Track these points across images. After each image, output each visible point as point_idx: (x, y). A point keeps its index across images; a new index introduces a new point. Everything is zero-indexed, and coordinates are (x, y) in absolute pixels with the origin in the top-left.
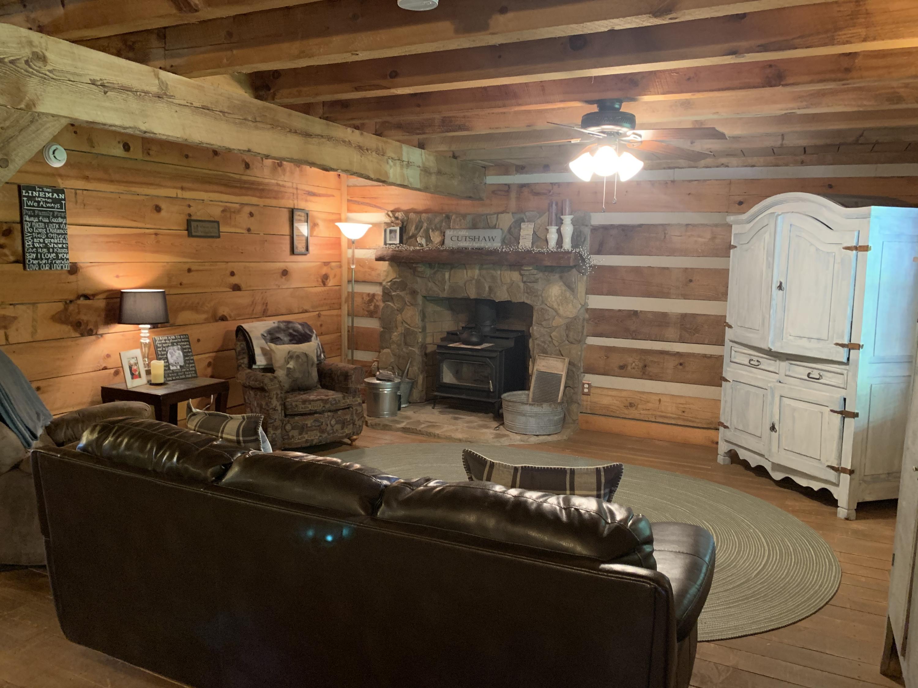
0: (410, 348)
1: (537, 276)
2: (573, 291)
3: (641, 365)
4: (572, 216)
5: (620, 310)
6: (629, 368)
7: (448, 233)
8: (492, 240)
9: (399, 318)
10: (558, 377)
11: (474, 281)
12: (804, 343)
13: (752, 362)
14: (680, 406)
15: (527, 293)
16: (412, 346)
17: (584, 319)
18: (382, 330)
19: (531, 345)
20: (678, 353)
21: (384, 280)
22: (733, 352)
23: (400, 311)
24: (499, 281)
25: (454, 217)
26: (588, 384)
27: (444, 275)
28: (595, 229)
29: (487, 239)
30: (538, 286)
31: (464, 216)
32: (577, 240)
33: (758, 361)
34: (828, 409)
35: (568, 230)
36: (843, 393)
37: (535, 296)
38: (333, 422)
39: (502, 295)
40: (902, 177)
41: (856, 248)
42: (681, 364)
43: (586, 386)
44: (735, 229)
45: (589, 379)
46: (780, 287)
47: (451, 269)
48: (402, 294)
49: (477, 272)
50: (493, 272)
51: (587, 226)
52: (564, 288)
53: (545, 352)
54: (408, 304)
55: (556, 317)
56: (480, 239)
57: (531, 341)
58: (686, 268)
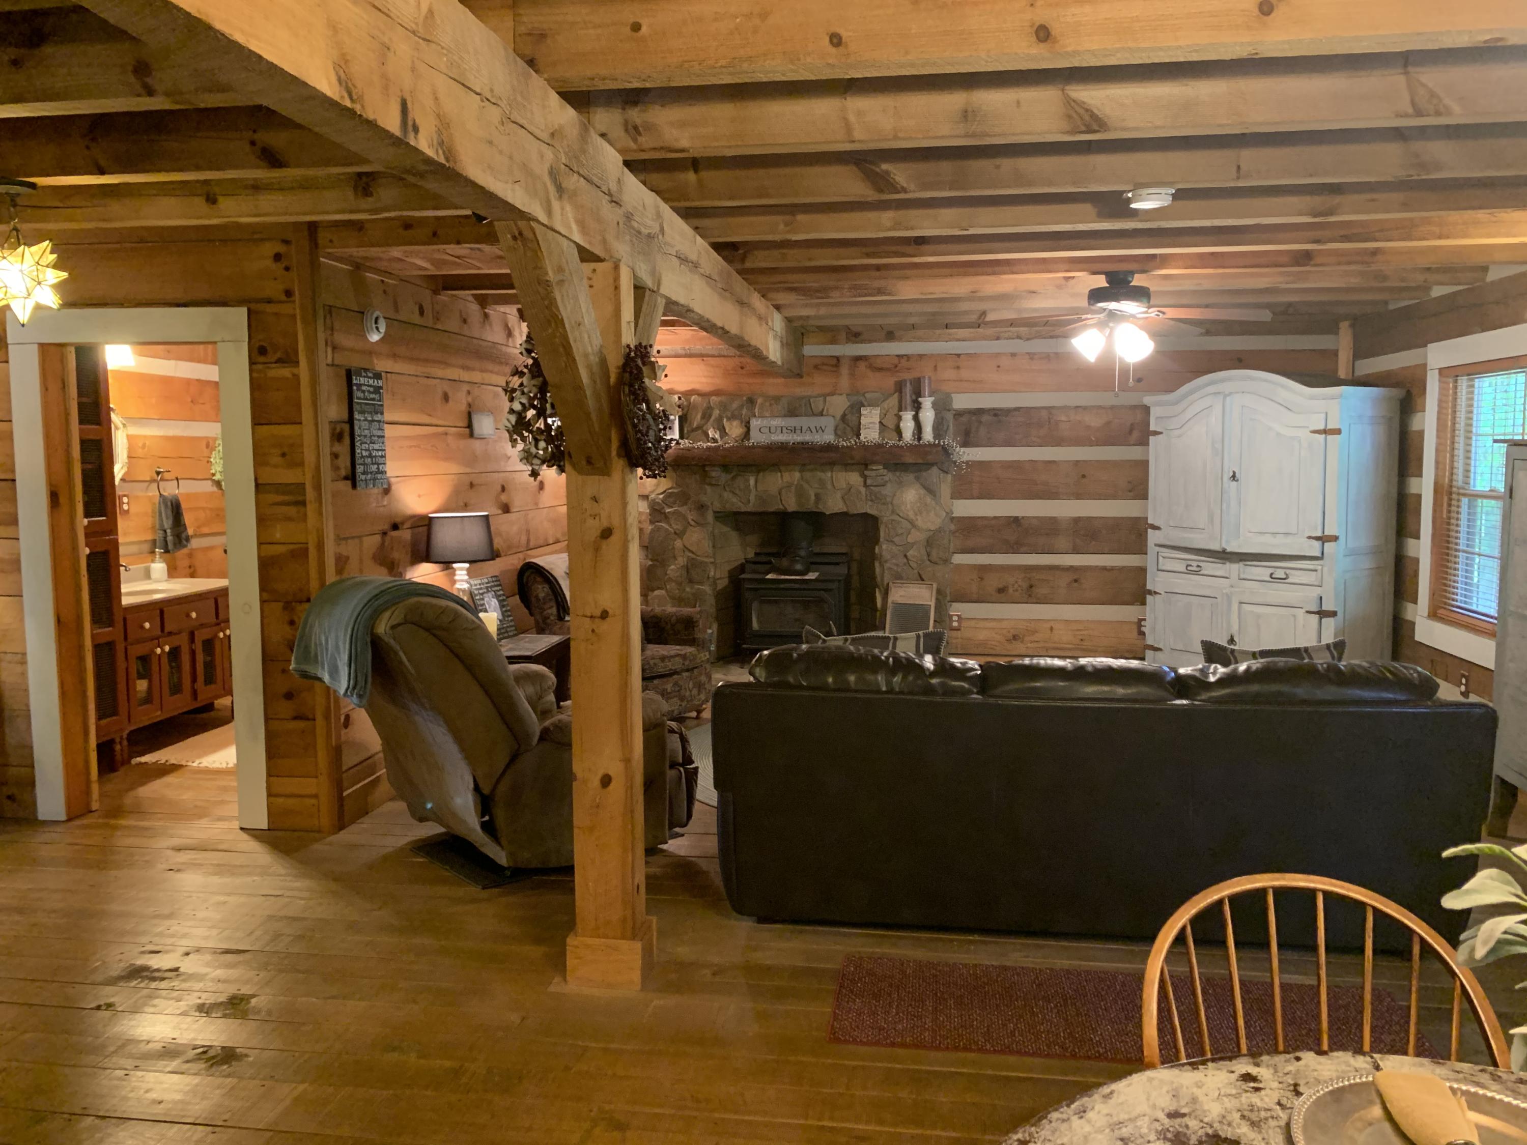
0: (697, 586)
1: (886, 478)
2: (935, 496)
3: (1025, 585)
4: (932, 399)
5: (995, 518)
6: (1011, 590)
7: (755, 423)
8: (820, 431)
9: (678, 544)
10: (925, 609)
11: (793, 488)
12: (1268, 539)
13: (1189, 568)
14: (1078, 633)
15: (872, 501)
16: (701, 583)
17: (950, 531)
18: (651, 563)
19: (878, 570)
20: (1072, 567)
21: (652, 492)
22: (1161, 559)
23: (679, 534)
24: (829, 486)
25: (760, 401)
26: (957, 615)
27: (748, 481)
28: (959, 414)
29: (814, 430)
30: (887, 490)
31: (777, 399)
32: (939, 428)
33: (1198, 566)
34: (1304, 610)
35: (928, 416)
36: (1317, 592)
37: (884, 504)
38: (691, 685)
39: (834, 505)
40: (1314, 350)
41: (1325, 432)
42: (1076, 581)
43: (955, 618)
44: (1155, 412)
45: (957, 610)
46: (1234, 477)
47: (759, 472)
48: (683, 509)
49: (797, 475)
50: (820, 474)
51: (949, 410)
52: (923, 491)
53: (898, 577)
54: (692, 523)
55: (913, 530)
56: (804, 431)
57: (877, 564)
58: (1077, 461)
